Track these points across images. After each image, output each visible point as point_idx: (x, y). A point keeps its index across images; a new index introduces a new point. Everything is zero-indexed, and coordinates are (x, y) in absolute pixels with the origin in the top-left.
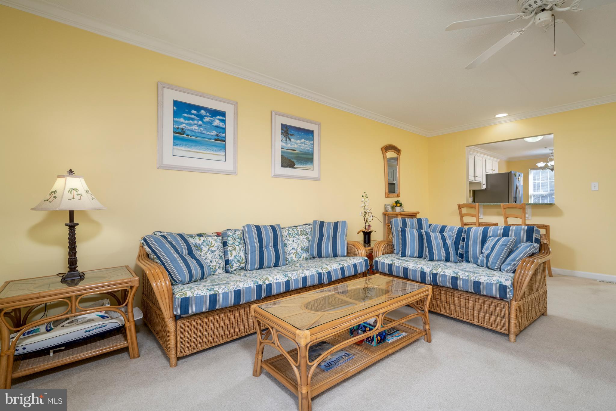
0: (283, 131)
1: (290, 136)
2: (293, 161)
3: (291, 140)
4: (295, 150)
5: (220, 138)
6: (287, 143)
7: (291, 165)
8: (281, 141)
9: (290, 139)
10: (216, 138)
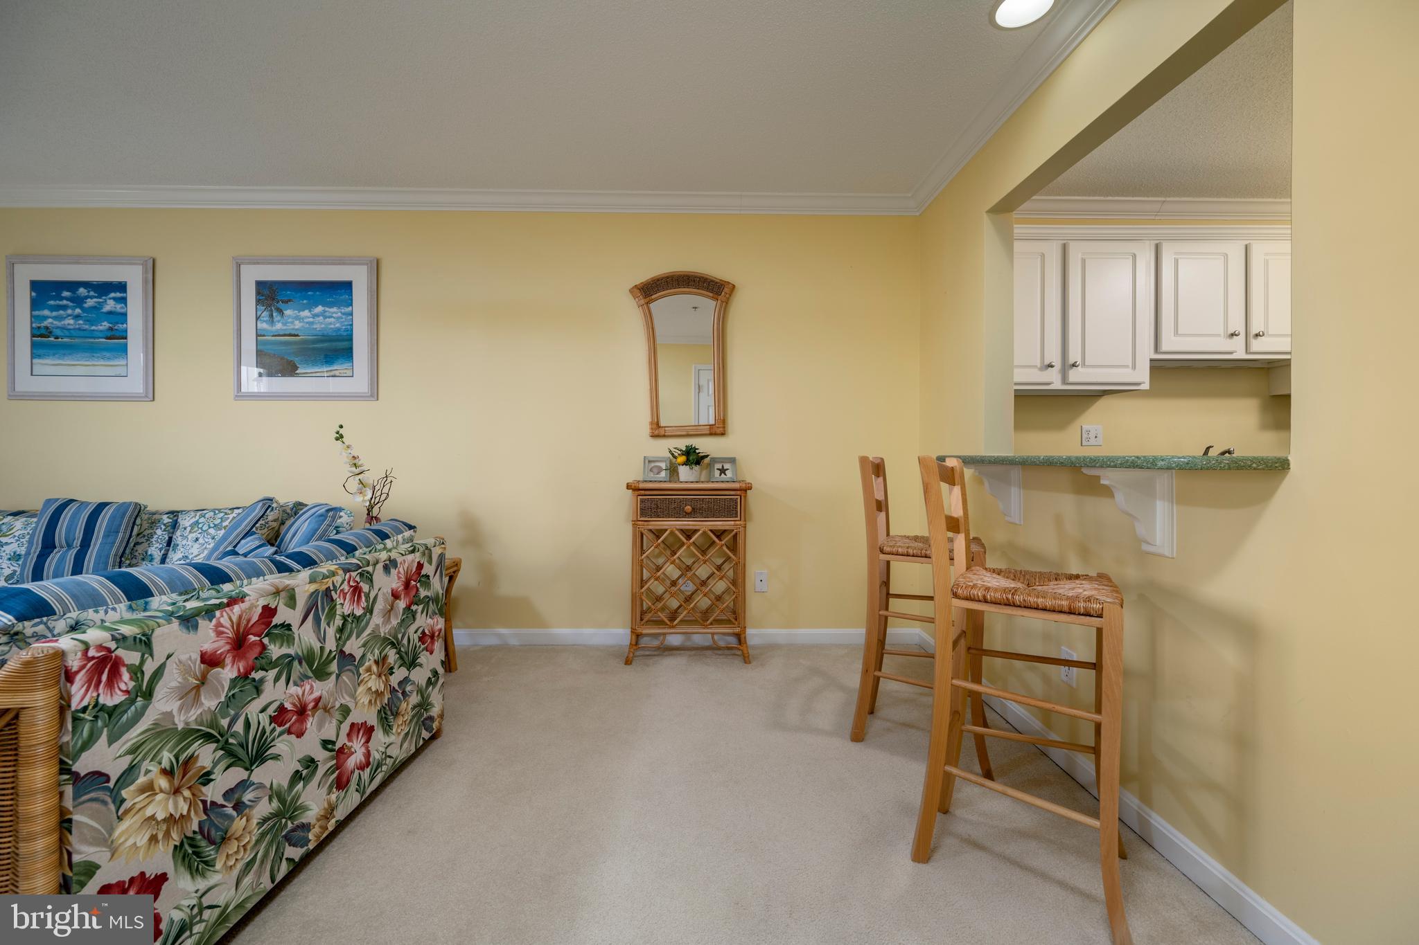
0: (262, 296)
1: (281, 305)
2: (291, 361)
3: (285, 312)
4: (297, 335)
5: (117, 334)
6: (273, 321)
7: (289, 370)
8: (257, 318)
9: (280, 311)
10: (109, 334)
